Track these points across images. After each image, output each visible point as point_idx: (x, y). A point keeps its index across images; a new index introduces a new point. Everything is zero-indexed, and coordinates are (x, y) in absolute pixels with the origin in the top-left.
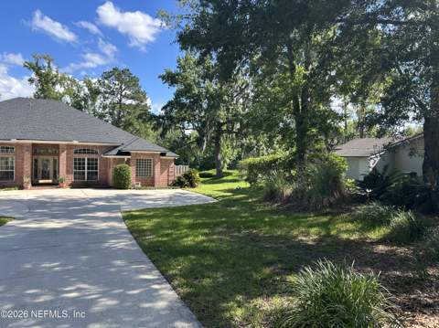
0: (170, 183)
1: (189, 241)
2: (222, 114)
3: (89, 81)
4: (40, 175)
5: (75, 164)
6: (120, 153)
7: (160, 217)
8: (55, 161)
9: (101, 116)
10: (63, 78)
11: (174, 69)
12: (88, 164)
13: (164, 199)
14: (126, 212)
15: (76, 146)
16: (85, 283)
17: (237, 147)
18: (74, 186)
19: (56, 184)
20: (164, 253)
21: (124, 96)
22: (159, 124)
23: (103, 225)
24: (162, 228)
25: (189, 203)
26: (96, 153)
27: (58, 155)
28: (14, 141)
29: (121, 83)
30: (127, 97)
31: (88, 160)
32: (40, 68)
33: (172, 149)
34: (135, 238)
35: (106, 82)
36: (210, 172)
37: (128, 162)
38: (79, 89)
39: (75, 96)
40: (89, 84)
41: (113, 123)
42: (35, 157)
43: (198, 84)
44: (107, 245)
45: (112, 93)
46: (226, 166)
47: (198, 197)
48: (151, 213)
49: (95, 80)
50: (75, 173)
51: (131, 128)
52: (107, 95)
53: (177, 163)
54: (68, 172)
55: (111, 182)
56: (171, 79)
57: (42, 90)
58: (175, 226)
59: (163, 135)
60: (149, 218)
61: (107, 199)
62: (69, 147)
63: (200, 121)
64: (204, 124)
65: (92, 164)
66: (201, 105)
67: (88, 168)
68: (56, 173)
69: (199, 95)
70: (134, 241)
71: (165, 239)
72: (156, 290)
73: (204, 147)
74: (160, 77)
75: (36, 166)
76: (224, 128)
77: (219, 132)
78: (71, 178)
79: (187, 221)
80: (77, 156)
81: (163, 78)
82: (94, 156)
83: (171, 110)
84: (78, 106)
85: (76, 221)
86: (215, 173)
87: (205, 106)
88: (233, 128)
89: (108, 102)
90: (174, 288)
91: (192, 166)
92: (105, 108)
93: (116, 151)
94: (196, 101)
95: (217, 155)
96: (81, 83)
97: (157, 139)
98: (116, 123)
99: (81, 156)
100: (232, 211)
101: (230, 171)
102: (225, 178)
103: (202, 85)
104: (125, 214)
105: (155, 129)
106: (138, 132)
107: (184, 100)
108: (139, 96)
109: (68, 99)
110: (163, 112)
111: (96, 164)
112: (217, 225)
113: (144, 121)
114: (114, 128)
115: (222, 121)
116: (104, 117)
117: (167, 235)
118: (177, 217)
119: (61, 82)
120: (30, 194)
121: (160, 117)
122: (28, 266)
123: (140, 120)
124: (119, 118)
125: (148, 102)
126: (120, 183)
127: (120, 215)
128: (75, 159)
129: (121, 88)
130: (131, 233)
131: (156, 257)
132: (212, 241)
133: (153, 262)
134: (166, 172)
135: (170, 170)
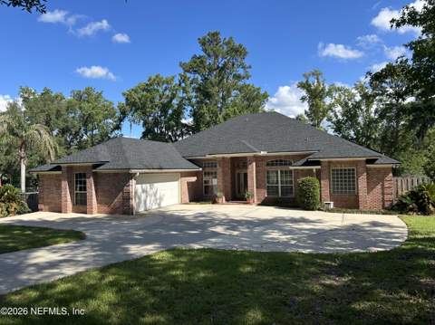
5: (268, 177)
6: (308, 163)
12: (282, 177)
15: (265, 157)
26: (290, 164)
31: (282, 172)
32: (310, 86)
37: (318, 174)
50: (268, 187)
54: (260, 186)
65: (286, 177)
67: (282, 182)
78: (263, 193)
80: (270, 168)
82: (287, 168)
93: (303, 161)
99: (273, 168)
128: (268, 172)
134: (379, 187)
135: (387, 185)
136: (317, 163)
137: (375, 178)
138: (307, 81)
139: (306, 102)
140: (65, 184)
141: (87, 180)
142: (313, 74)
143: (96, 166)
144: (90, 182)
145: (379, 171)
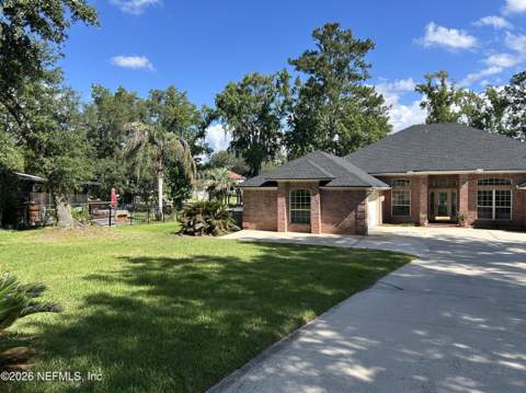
3: (493, 91)
4: (436, 211)
5: (479, 198)
8: (453, 194)
9: (511, 134)
10: (460, 95)
12: (497, 198)
15: (480, 175)
19: (455, 222)
26: (509, 184)
27: (458, 187)
28: (410, 173)
31: (497, 192)
32: (432, 89)
35: (518, 88)
38: (480, 103)
39: (473, 114)
40: (492, 95)
42: (432, 190)
49: (501, 89)
50: (479, 210)
52: (519, 106)
54: (470, 208)
57: (435, 114)
62: (472, 177)
65: (503, 198)
67: (497, 204)
78: (473, 216)
80: (482, 188)
82: (504, 188)
84: (478, 125)
85: (490, 270)
89: (520, 114)
92: (515, 123)
96: (482, 96)
99: (487, 188)
109: (464, 119)
111: (509, 198)
116: (515, 135)
119: (456, 99)
128: (480, 192)
138: (429, 85)
139: (426, 110)
140: (281, 201)
141: (312, 198)
142: (439, 76)
143: (323, 183)
144: (315, 200)
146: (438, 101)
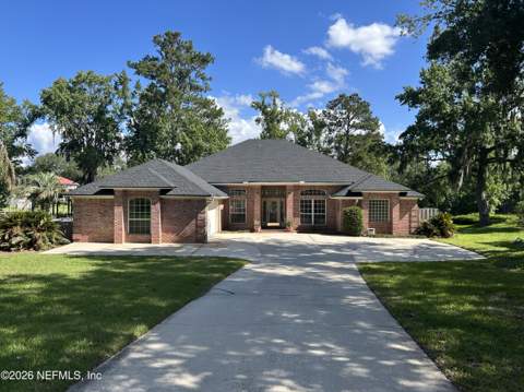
0: (413, 230)
1: (451, 308)
2: (489, 136)
3: (314, 113)
4: (268, 217)
5: (302, 206)
6: (350, 194)
7: (404, 274)
8: (282, 203)
9: (327, 152)
10: (288, 114)
11: (416, 85)
12: (315, 206)
13: (406, 250)
14: (362, 264)
15: (302, 186)
16: (329, 341)
17: (511, 181)
18: (301, 230)
19: (283, 228)
20: (418, 320)
21: (353, 126)
22: (396, 156)
23: (337, 277)
24: (410, 288)
25: (441, 257)
26: (324, 194)
27: (285, 197)
28: (246, 183)
29: (349, 111)
30: (355, 126)
31: (315, 202)
32: (266, 107)
33: (414, 187)
34: (378, 298)
35: (332, 112)
36: (469, 216)
37: (360, 204)
38: (304, 123)
39: (299, 132)
40: (313, 116)
41: (339, 159)
42: (264, 199)
43: (451, 99)
44: (345, 301)
45: (339, 124)
46: (493, 208)
47: (456, 250)
48: (393, 268)
49: (319, 112)
50: (302, 216)
51: (360, 163)
52: (333, 127)
53: (421, 205)
54: (295, 215)
55: (340, 227)
56: (411, 98)
57: (268, 130)
58: (428, 288)
59: (400, 170)
60: (392, 273)
61: (337, 247)
62: (297, 188)
63: (454, 148)
64: (459, 153)
65: (320, 206)
66: (455, 127)
67: (315, 211)
68: (283, 215)
69: (453, 114)
70: (377, 301)
71: (416, 302)
72: (415, 366)
73: (460, 184)
74: (397, 98)
75: (265, 208)
76: (492, 155)
77: (484, 162)
78: (297, 222)
79: (443, 283)
80: (304, 198)
81: (401, 98)
82: (320, 198)
83: (412, 137)
84: (302, 142)
85: (308, 269)
86: (478, 219)
87: (460, 127)
88: (506, 155)
89: (333, 135)
90: (441, 368)
91: (442, 208)
92: (330, 142)
93: (345, 192)
94: (448, 123)
95: (480, 194)
96: (306, 117)
97: (392, 175)
98: (342, 158)
99: (308, 198)
100: (512, 274)
101: (501, 216)
102: (494, 226)
103: (457, 100)
104: (362, 266)
105: (391, 162)
106: (368, 168)
107: (430, 123)
108: (370, 124)
109: (292, 136)
110: (401, 141)
111: (324, 206)
112: (490, 291)
113: (378, 154)
114: (342, 164)
115: (488, 146)
116: (330, 152)
117: (419, 298)
118: (428, 275)
119: (285, 118)
120: (260, 237)
121: (397, 147)
122: (270, 314)
123: (372, 154)
124: (347, 152)
125: (382, 130)
126: (351, 229)
127: (354, 266)
128: (302, 201)
129: (348, 117)
130: (372, 290)
131: (408, 324)
132: (486, 313)
133: (406, 329)
134: (407, 216)
135: (413, 214)
136: (360, 194)
137: (406, 208)
138: (263, 102)
139: (260, 126)
140: (119, 211)
141: (152, 207)
142: (271, 95)
143: (164, 192)
144: (156, 209)
145: (407, 202)
146: (271, 119)
